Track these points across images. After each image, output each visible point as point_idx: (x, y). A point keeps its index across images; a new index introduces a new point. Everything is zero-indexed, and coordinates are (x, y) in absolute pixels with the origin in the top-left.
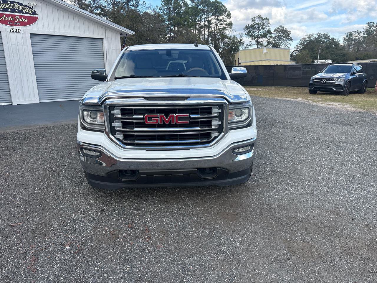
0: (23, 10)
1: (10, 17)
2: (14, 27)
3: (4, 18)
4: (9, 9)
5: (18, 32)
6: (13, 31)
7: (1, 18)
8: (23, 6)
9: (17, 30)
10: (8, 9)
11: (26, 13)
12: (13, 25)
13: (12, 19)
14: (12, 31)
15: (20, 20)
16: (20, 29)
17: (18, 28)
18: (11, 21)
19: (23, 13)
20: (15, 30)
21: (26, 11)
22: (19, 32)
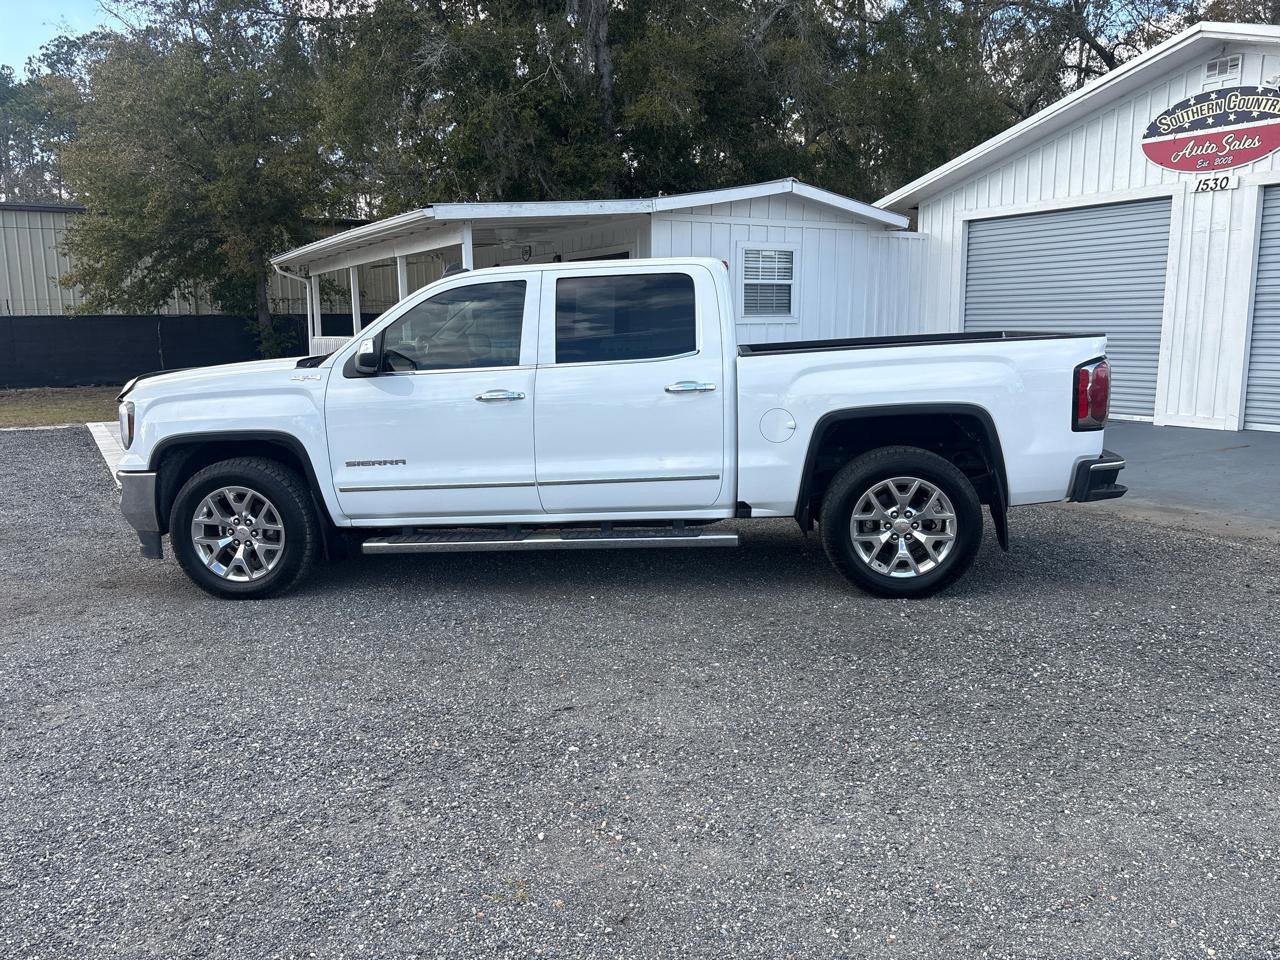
0: (1252, 109)
1: (1207, 144)
2: (1211, 175)
3: (1187, 152)
4: (1209, 117)
5: (1218, 188)
6: (1205, 187)
7: (1181, 154)
8: (1257, 94)
9: (1219, 182)
10: (1205, 119)
11: (1263, 116)
12: (1211, 167)
13: (1212, 149)
14: (1203, 188)
15: (1237, 145)
16: (1227, 178)
17: (1221, 176)
18: (1206, 157)
19: (1254, 119)
20: (1211, 184)
21: (1261, 109)
22: (1222, 188)
